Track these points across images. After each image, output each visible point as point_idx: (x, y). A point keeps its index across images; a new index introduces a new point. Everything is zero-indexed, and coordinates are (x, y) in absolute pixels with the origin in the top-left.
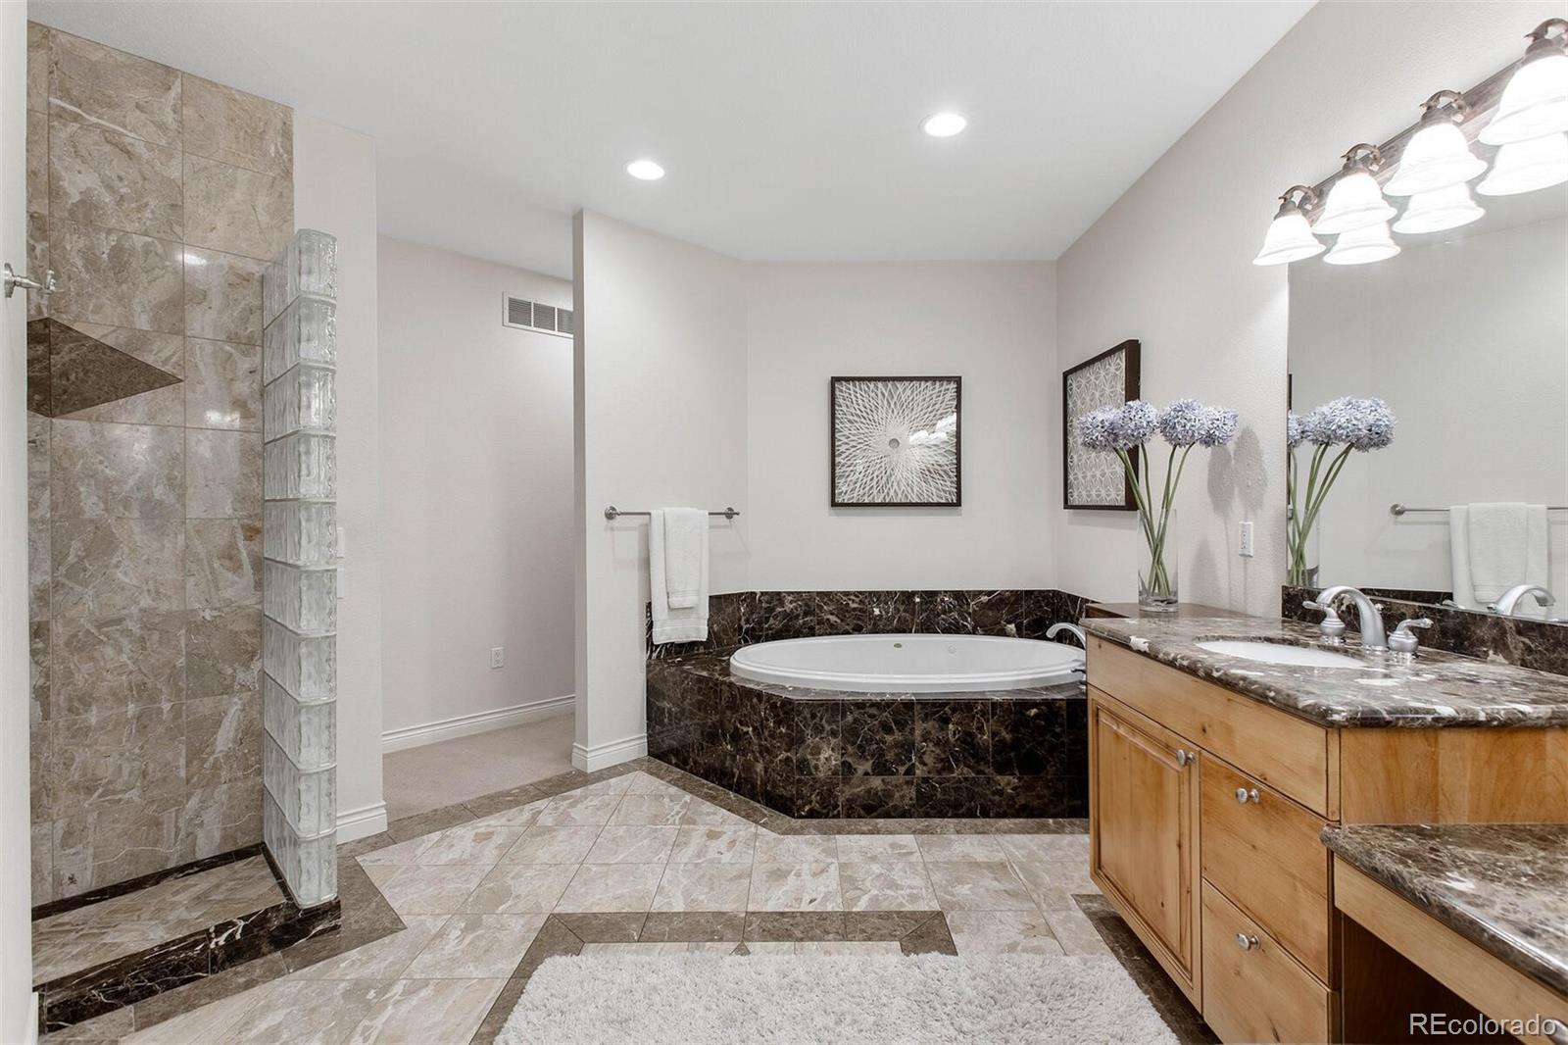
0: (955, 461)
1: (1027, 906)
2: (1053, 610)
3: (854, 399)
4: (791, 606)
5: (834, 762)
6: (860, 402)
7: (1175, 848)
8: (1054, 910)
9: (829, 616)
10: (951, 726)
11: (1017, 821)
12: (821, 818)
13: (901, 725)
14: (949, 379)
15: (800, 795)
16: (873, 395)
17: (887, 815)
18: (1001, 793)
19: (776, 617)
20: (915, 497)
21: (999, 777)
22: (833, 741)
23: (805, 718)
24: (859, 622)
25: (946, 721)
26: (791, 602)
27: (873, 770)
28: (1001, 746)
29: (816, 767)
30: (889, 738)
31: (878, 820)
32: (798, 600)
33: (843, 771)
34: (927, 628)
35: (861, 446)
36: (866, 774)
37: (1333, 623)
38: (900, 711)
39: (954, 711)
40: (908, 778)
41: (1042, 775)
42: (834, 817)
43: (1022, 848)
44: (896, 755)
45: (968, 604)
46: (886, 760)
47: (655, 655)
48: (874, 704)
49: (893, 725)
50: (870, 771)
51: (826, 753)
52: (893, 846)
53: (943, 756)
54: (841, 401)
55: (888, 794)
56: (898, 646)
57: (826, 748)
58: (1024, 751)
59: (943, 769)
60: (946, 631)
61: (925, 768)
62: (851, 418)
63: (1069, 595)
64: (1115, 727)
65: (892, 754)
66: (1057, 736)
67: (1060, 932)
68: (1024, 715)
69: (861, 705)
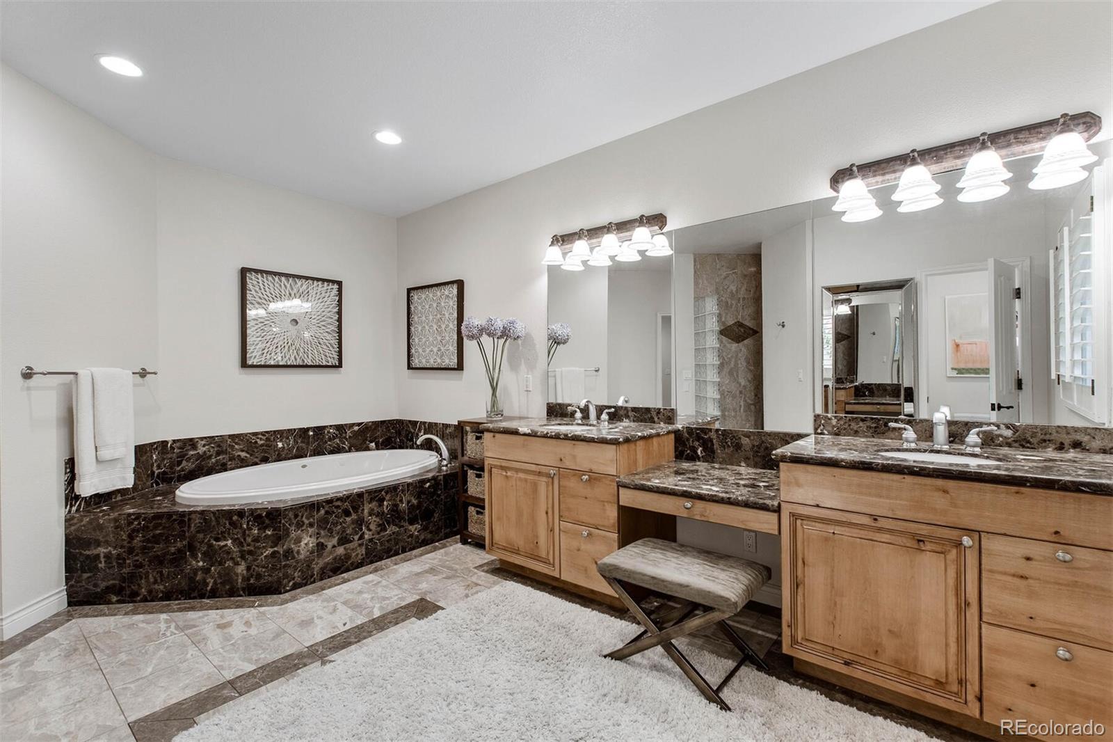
0: (338, 338)
1: (458, 579)
2: (396, 431)
3: (262, 286)
4: (204, 449)
5: (311, 545)
6: (267, 289)
7: (545, 515)
8: (471, 576)
9: (240, 453)
10: (385, 503)
11: (422, 549)
12: (302, 587)
13: (356, 509)
14: (333, 282)
15: (286, 576)
16: (277, 285)
17: (348, 570)
18: (411, 536)
19: (188, 460)
20: (310, 362)
21: (411, 527)
22: (311, 530)
23: (290, 519)
24: (266, 455)
25: (381, 500)
26: (204, 446)
27: (338, 543)
28: (412, 508)
29: (298, 552)
30: (348, 519)
31: (343, 575)
32: (211, 443)
33: (318, 549)
34: (318, 452)
35: (268, 322)
36: (334, 546)
37: (578, 415)
38: (353, 502)
39: (387, 493)
40: (360, 542)
41: (432, 519)
42: (312, 583)
43: (435, 559)
44: (353, 529)
45: (346, 433)
46: (347, 534)
47: (74, 509)
48: (339, 499)
49: (351, 510)
50: (336, 545)
51: (306, 540)
52: (365, 583)
53: (381, 522)
54: (251, 287)
55: (348, 557)
56: (304, 466)
57: (305, 537)
58: (423, 508)
59: (381, 531)
60: (332, 452)
61: (370, 533)
62: (260, 301)
63: (410, 421)
64: (504, 474)
65: (351, 529)
66: (439, 496)
67: (480, 582)
68: (423, 487)
69: (329, 502)
